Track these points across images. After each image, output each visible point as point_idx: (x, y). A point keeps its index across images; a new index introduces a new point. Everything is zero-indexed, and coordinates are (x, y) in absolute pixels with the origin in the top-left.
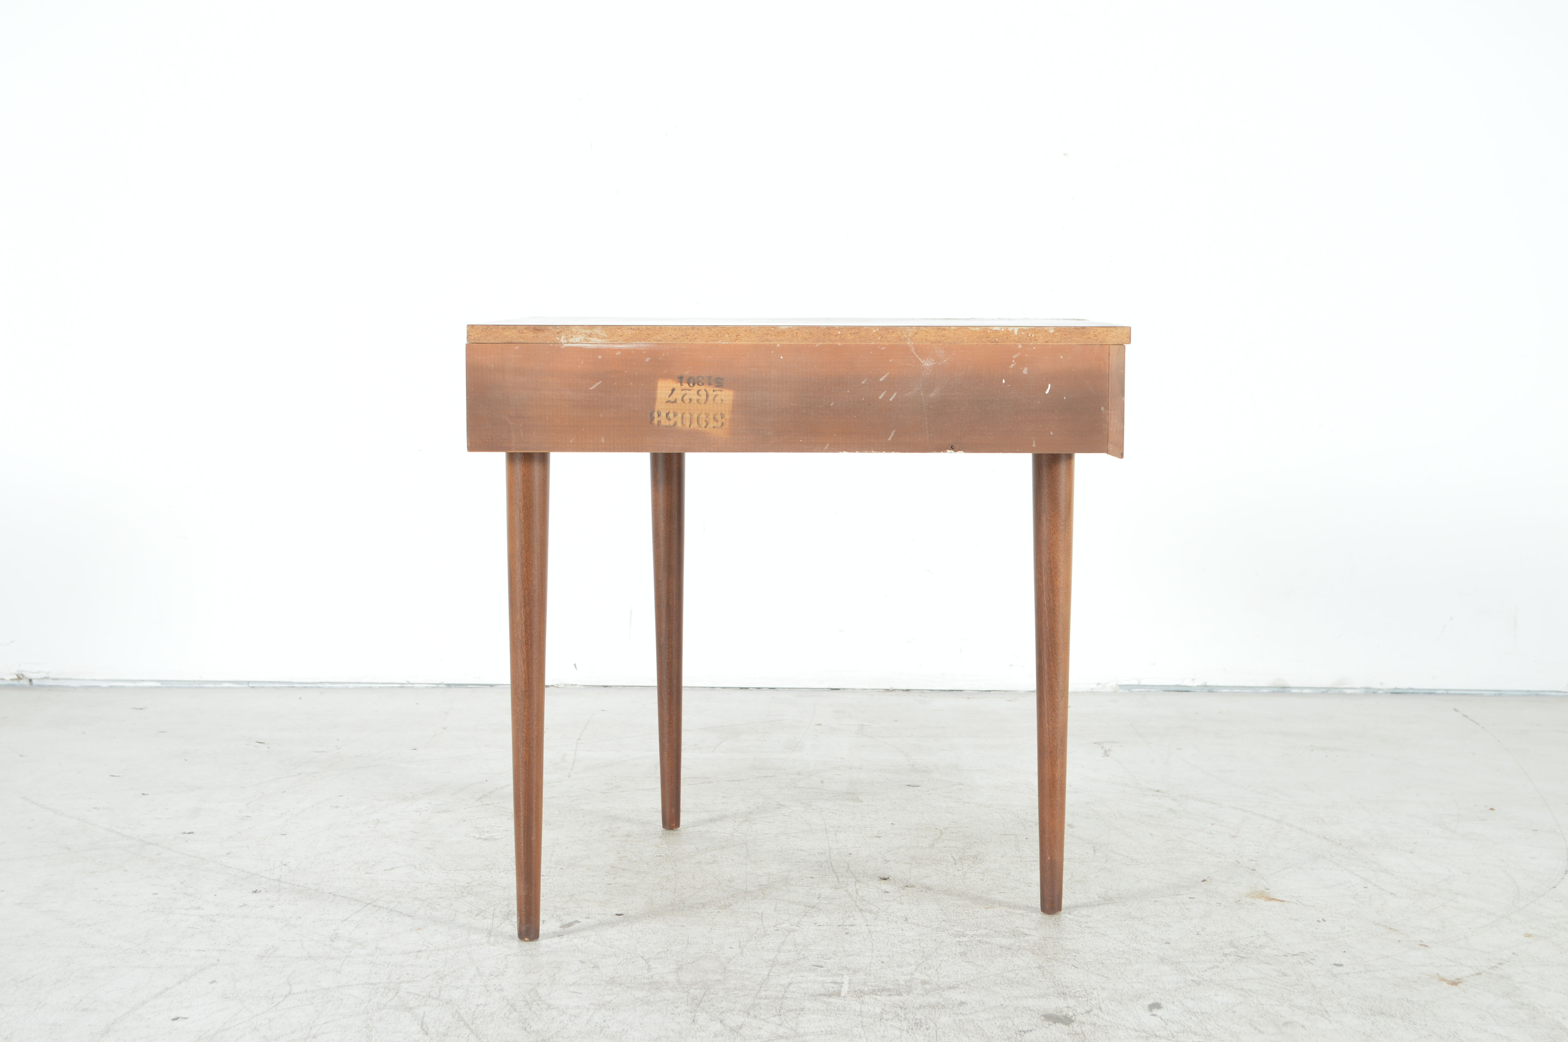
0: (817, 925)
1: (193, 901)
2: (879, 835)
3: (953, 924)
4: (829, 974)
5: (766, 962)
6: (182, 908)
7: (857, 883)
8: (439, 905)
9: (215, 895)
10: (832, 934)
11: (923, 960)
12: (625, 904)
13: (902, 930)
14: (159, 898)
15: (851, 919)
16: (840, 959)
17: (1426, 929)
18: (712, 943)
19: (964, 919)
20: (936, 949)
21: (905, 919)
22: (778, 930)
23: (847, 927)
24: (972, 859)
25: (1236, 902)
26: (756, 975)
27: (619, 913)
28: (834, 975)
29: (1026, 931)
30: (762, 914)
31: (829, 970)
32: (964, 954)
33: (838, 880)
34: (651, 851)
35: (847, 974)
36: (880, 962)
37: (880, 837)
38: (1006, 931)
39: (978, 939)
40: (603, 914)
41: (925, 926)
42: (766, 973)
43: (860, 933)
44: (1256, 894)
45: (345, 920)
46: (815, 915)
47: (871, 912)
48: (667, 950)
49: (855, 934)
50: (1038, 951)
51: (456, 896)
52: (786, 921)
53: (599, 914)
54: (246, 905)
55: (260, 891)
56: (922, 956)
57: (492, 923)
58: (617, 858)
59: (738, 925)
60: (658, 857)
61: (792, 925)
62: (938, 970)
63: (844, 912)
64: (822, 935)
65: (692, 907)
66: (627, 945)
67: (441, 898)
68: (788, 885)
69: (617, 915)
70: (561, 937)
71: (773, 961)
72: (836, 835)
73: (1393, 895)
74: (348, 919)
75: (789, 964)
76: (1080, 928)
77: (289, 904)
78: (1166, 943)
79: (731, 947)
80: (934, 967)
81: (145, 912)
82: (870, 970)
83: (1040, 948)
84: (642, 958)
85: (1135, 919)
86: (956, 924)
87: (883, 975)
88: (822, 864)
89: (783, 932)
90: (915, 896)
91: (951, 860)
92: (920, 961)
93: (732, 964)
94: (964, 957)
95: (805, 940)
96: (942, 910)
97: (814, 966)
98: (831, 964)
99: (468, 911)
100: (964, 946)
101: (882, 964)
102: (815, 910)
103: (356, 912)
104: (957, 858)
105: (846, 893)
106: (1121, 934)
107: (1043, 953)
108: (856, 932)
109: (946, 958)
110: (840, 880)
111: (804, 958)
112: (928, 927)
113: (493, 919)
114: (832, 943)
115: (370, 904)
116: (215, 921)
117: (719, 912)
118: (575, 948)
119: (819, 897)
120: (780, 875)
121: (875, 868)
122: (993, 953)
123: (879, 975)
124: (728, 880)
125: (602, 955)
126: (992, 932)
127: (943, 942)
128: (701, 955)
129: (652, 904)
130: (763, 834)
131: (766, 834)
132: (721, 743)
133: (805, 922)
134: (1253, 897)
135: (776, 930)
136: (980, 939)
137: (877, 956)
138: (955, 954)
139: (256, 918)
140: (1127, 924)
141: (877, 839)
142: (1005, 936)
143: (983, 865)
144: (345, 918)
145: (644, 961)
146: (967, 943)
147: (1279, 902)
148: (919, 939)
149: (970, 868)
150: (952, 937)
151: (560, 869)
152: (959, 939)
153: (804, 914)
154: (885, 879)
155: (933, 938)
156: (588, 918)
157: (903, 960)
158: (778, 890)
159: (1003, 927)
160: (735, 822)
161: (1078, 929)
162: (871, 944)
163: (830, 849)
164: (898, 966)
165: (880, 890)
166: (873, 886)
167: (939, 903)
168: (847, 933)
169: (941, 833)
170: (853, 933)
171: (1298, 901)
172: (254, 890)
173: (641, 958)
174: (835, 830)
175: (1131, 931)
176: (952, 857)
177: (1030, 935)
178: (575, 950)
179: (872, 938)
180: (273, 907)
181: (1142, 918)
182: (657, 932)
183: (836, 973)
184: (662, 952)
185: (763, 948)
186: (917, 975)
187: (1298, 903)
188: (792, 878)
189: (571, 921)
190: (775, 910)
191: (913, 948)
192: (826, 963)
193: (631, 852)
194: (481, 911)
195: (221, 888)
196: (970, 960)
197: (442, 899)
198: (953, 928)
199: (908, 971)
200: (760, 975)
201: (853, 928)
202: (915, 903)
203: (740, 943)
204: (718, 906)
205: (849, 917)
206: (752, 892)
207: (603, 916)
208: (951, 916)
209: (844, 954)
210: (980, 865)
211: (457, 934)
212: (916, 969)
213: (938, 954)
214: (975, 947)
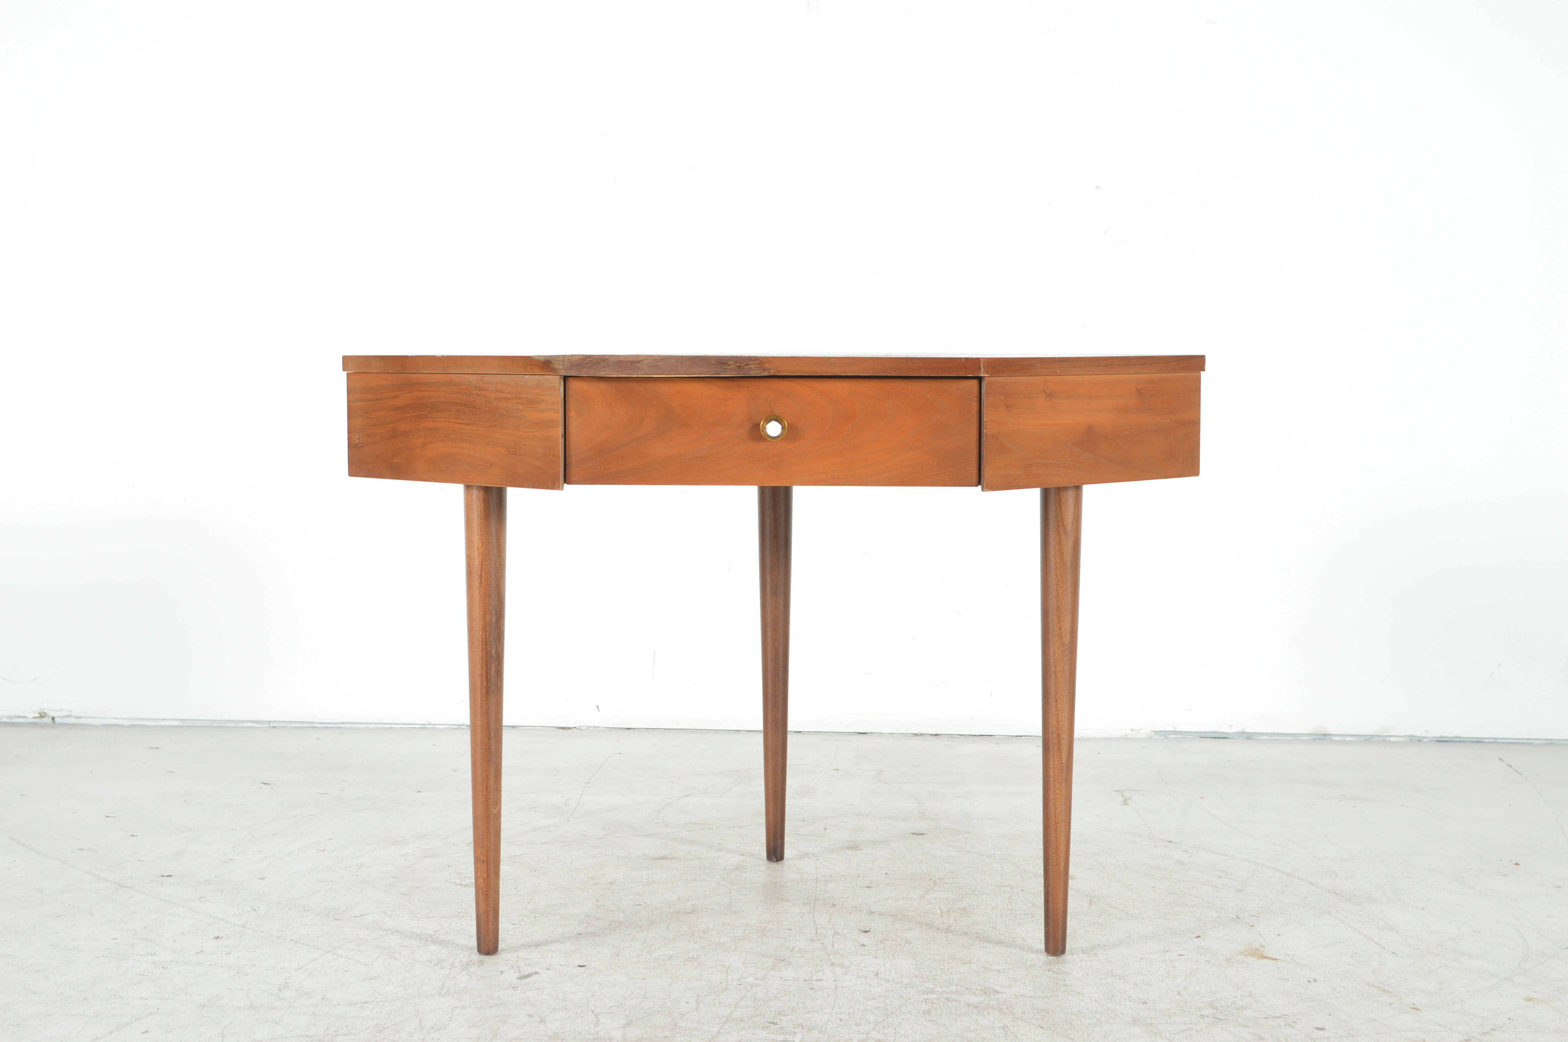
0: (783, 979)
1: (151, 947)
2: (871, 885)
3: (924, 980)
4: (782, 1032)
5: (719, 1018)
6: (137, 954)
7: (836, 935)
8: (400, 953)
9: (175, 941)
10: (796, 989)
11: (883, 1018)
12: (590, 955)
13: (870, 986)
14: (117, 943)
15: (820, 973)
16: (797, 1016)
17: (1421, 991)
18: (670, 997)
19: (937, 975)
20: (901, 1006)
21: (876, 974)
22: (740, 984)
23: (813, 982)
24: (960, 912)
25: (1226, 960)
26: (706, 1032)
27: (581, 964)
28: (787, 1033)
29: (999, 989)
30: (729, 968)
31: (783, 1028)
32: (929, 1012)
33: (817, 932)
34: (632, 900)
35: (800, 1033)
36: (838, 1020)
37: (871, 887)
38: (977, 988)
39: (947, 996)
40: (565, 966)
41: (895, 982)
42: (717, 1030)
43: (825, 988)
44: (1250, 952)
45: (299, 968)
46: (784, 969)
47: (842, 966)
48: (621, 1004)
49: (819, 989)
50: (1006, 1010)
51: (420, 945)
52: (752, 975)
53: (560, 965)
54: (203, 952)
55: (222, 937)
56: (884, 1014)
57: (449, 973)
58: (595, 906)
59: (701, 978)
60: (636, 906)
61: (756, 979)
62: (897, 1029)
63: (815, 966)
64: (785, 991)
65: (658, 959)
66: (581, 998)
67: (404, 946)
68: (763, 937)
69: (580, 966)
70: (515, 989)
71: (728, 1018)
72: (825, 885)
73: (1394, 955)
74: (302, 968)
75: (743, 1021)
76: (1056, 986)
77: (247, 951)
78: (1143, 1003)
79: (688, 1001)
80: (893, 1025)
81: (99, 957)
82: (826, 1028)
83: (1009, 1007)
84: (593, 1012)
85: (1117, 977)
86: (927, 980)
87: (837, 1034)
88: (804, 914)
89: (746, 987)
90: (892, 950)
91: (939, 912)
92: (880, 1020)
93: (684, 1020)
94: (927, 1016)
95: (766, 995)
96: (916, 965)
97: (769, 1023)
98: (786, 1022)
99: (427, 960)
100: (930, 1004)
101: (839, 1022)
102: (784, 963)
103: (313, 960)
104: (944, 910)
105: (821, 946)
106: (1098, 992)
107: (1010, 1012)
108: (821, 988)
109: (908, 1016)
110: (819, 933)
111: (761, 1014)
112: (897, 983)
113: (451, 969)
114: (794, 999)
115: (329, 952)
116: (166, 968)
117: (685, 964)
118: (526, 1001)
119: (792, 950)
120: (758, 927)
121: (858, 920)
122: (958, 1011)
123: (833, 1033)
124: (703, 931)
125: (552, 1009)
126: (963, 989)
127: (909, 999)
128: (654, 1010)
129: (618, 956)
130: (750, 883)
131: (754, 883)
132: (732, 787)
133: (771, 976)
134: (1245, 955)
135: (739, 984)
136: (950, 996)
137: (836, 1014)
138: (919, 1012)
139: (210, 965)
140: (1107, 982)
141: (868, 889)
142: (975, 993)
143: (970, 917)
144: (300, 967)
145: (594, 1016)
146: (934, 1001)
147: (1271, 961)
148: (885, 996)
149: (956, 921)
150: (920, 994)
151: (534, 917)
152: (927, 996)
153: (772, 968)
154: (866, 932)
155: (900, 995)
156: (548, 969)
157: (863, 1017)
158: (752, 942)
159: (975, 984)
160: (725, 870)
161: (1054, 987)
162: (834, 1000)
163: (816, 899)
164: (857, 1025)
165: (857, 943)
166: (852, 938)
167: (915, 957)
168: (812, 989)
169: (935, 884)
170: (818, 989)
171: (1292, 959)
172: (216, 936)
173: (591, 1012)
174: (826, 879)
175: (1108, 990)
176: (940, 909)
177: (1002, 993)
178: (525, 1003)
179: (836, 994)
180: (230, 953)
181: (1123, 976)
182: (616, 985)
183: (789, 1030)
184: (615, 1006)
185: (720, 1003)
186: (874, 1034)
187: (1292, 961)
188: (770, 930)
189: (530, 972)
190: (744, 963)
191: (877, 1005)
192: (781, 1020)
193: (610, 901)
194: (440, 960)
195: (183, 934)
196: (933, 1019)
197: (403, 948)
198: (924, 984)
199: (865, 1030)
200: (710, 1031)
201: (819, 982)
202: (890, 957)
203: (698, 997)
204: (686, 958)
205: (818, 971)
206: (724, 944)
207: (564, 967)
208: (925, 971)
209: (803, 1010)
210: (967, 918)
211: (409, 985)
212: (874, 1028)
213: (901, 1012)
214: (941, 1005)
